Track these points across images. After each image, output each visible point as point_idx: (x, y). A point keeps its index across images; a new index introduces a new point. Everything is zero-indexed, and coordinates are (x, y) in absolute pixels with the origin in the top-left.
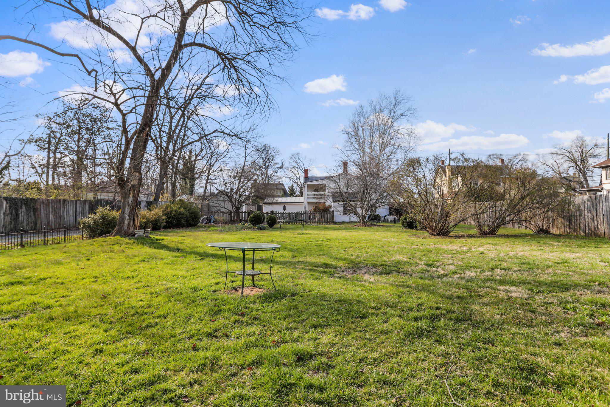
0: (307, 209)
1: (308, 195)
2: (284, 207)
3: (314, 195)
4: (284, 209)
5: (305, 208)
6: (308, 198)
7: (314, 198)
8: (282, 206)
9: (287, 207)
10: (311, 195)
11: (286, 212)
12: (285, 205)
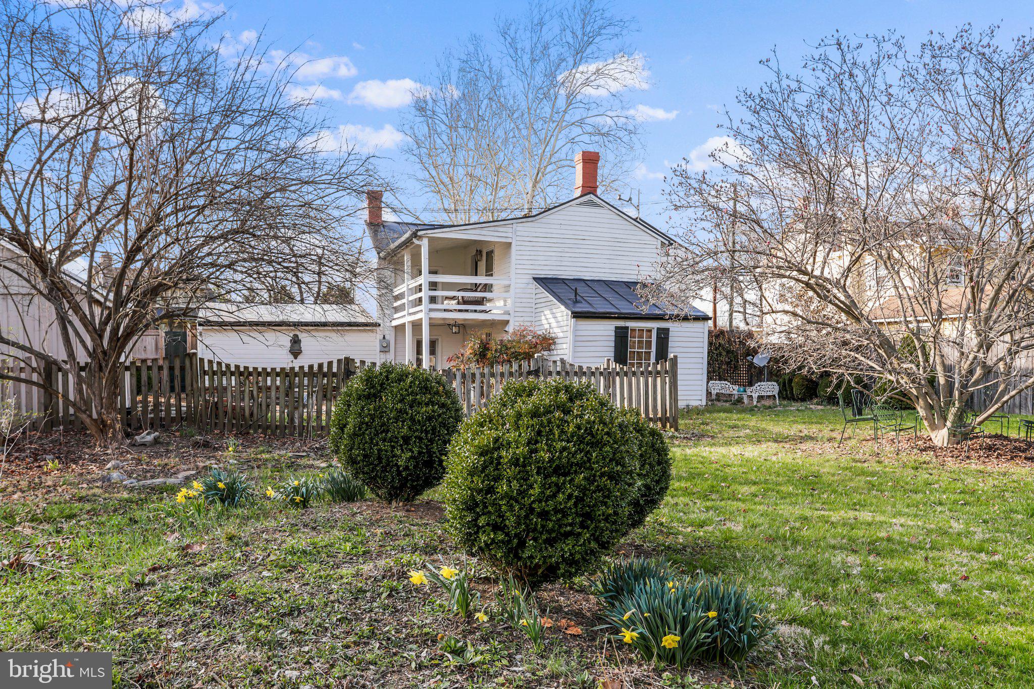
2: (296, 341)
4: (296, 351)
9: (307, 341)
11: (303, 361)
12: (296, 336)
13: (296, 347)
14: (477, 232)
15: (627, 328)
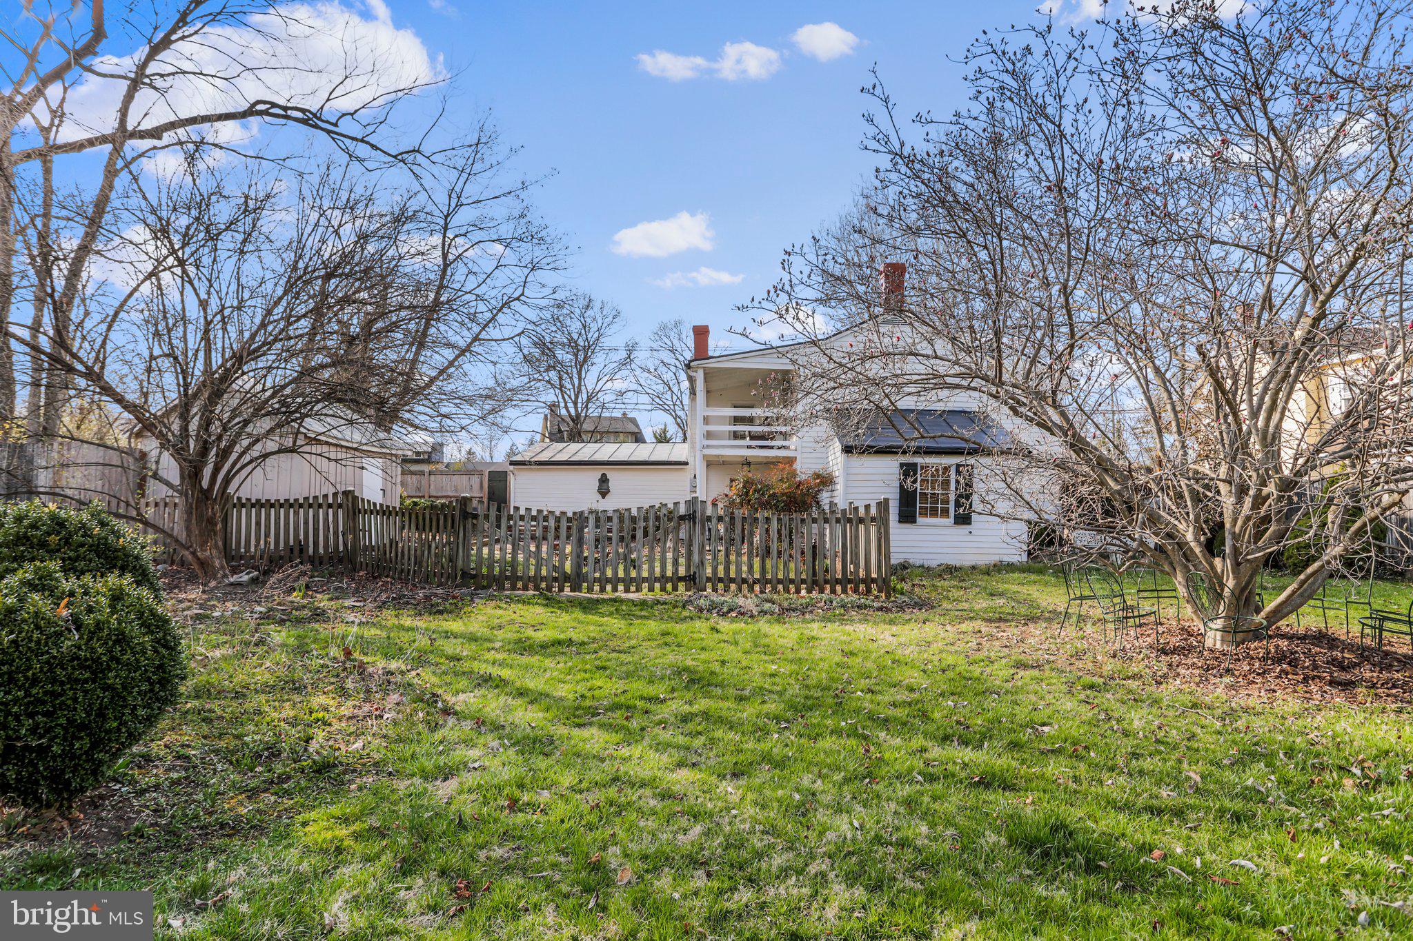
0: (701, 495)
1: (706, 420)
2: (604, 480)
3: (737, 420)
4: (604, 491)
5: (694, 489)
6: (709, 435)
7: (736, 436)
8: (591, 478)
9: (617, 479)
10: (720, 420)
11: (609, 505)
12: (604, 475)
13: (605, 486)
14: (759, 359)
15: (916, 464)
